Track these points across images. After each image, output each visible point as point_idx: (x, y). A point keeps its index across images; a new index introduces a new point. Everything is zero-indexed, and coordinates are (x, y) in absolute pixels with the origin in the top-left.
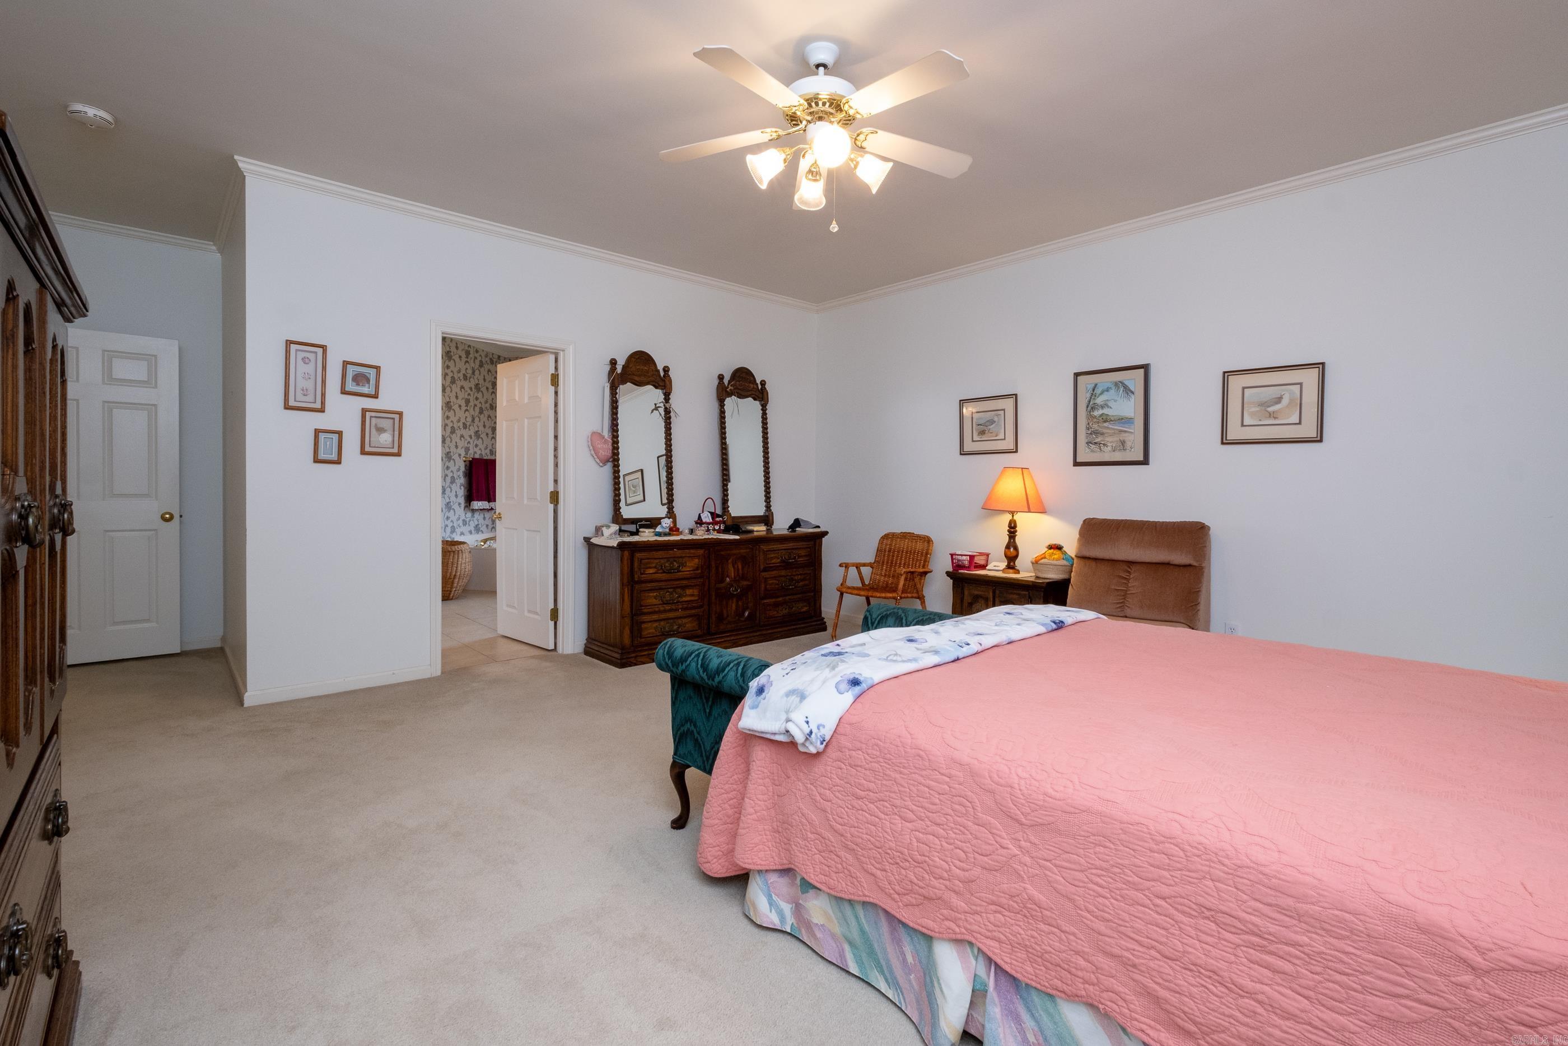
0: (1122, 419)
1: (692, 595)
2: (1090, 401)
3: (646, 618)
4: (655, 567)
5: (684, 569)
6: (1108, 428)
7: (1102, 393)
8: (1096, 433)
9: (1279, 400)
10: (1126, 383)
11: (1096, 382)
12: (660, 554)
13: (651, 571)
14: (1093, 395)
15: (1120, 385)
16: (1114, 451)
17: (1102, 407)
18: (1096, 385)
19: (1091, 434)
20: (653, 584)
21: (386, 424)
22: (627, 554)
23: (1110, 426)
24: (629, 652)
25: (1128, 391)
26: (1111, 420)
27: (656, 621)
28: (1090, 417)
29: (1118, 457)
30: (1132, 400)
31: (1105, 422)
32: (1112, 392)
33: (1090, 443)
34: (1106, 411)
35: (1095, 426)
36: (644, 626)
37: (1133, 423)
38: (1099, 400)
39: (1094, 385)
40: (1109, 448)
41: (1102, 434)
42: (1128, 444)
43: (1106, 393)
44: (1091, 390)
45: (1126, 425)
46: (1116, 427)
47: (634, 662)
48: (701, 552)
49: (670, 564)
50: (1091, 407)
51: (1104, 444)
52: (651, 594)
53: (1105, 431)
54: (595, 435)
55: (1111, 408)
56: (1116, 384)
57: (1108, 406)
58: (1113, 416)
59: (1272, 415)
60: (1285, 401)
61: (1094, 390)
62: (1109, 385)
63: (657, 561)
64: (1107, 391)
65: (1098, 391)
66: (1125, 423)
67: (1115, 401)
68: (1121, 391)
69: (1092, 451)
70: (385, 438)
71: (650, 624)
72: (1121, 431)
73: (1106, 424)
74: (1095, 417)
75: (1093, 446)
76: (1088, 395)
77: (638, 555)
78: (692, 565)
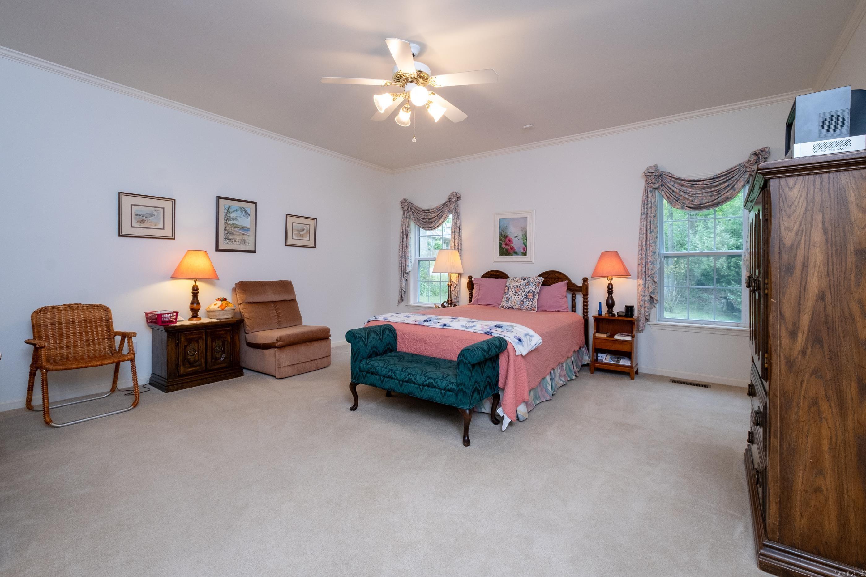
0: (244, 228)
2: (226, 215)
6: (237, 232)
7: (233, 212)
8: (230, 233)
9: (303, 230)
10: (246, 209)
11: (230, 205)
14: (228, 212)
15: (242, 209)
16: (240, 244)
17: (234, 220)
18: (230, 206)
19: (227, 233)
23: (238, 231)
25: (247, 214)
26: (238, 228)
28: (227, 224)
29: (242, 248)
30: (249, 219)
31: (235, 228)
32: (239, 212)
33: (227, 238)
34: (235, 222)
35: (230, 230)
37: (249, 231)
38: (232, 215)
39: (228, 206)
40: (237, 243)
41: (234, 234)
42: (247, 242)
43: (235, 212)
44: (227, 208)
45: (246, 231)
46: (241, 232)
50: (227, 219)
51: (235, 240)
53: (235, 233)
55: (238, 221)
56: (241, 208)
57: (236, 219)
58: (239, 225)
59: (302, 236)
60: (305, 231)
61: (229, 209)
62: (238, 208)
64: (236, 211)
65: (231, 210)
66: (245, 230)
67: (241, 217)
68: (244, 213)
69: (228, 243)
72: (243, 234)
73: (236, 229)
74: (229, 224)
75: (228, 241)
76: (226, 211)
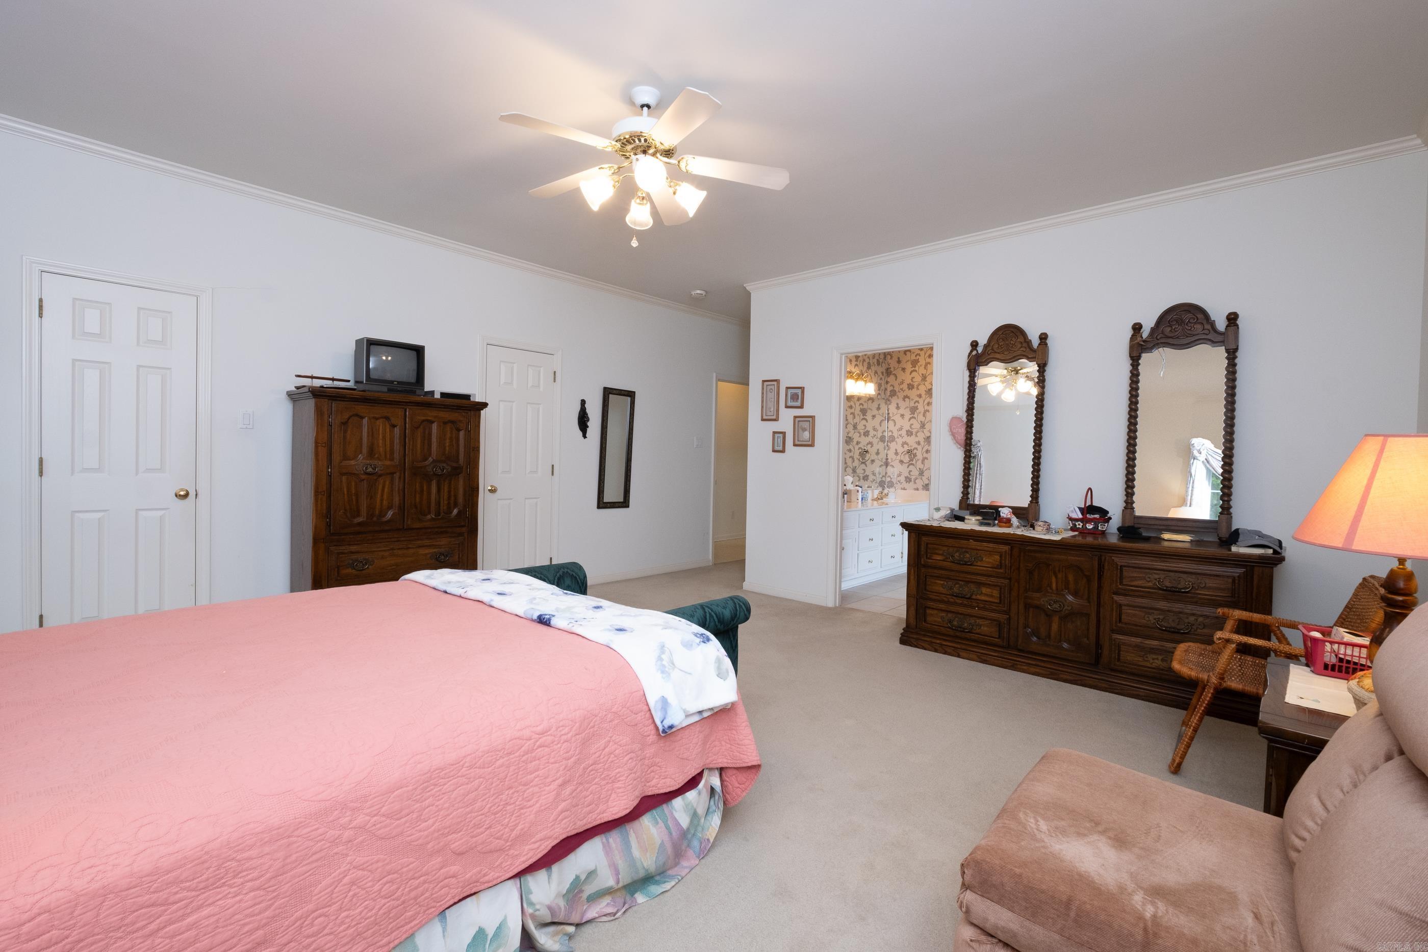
1: (992, 596)
3: (931, 604)
4: (942, 555)
5: (979, 563)
12: (950, 542)
13: (939, 558)
20: (943, 572)
21: (806, 425)
22: (914, 536)
24: (912, 632)
27: (941, 610)
36: (929, 611)
47: (915, 643)
48: (1006, 548)
49: (960, 554)
52: (939, 582)
54: (954, 420)
63: (945, 548)
70: (806, 435)
71: (935, 612)
77: (924, 539)
78: (991, 560)
